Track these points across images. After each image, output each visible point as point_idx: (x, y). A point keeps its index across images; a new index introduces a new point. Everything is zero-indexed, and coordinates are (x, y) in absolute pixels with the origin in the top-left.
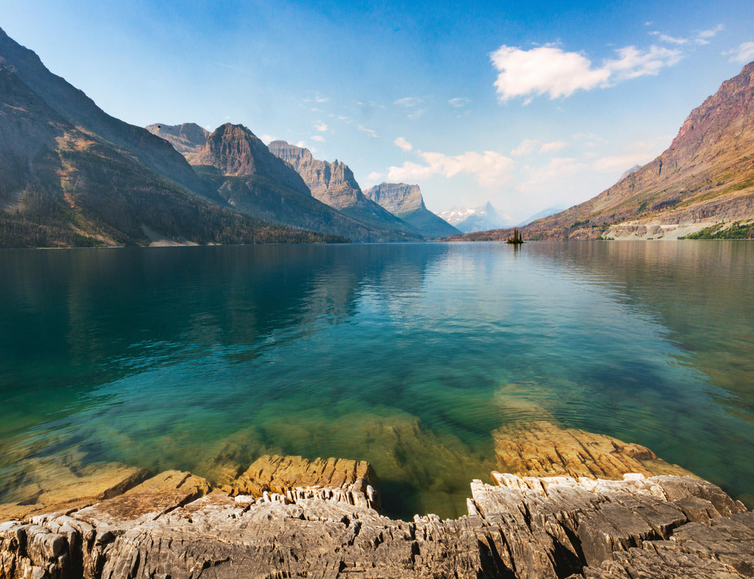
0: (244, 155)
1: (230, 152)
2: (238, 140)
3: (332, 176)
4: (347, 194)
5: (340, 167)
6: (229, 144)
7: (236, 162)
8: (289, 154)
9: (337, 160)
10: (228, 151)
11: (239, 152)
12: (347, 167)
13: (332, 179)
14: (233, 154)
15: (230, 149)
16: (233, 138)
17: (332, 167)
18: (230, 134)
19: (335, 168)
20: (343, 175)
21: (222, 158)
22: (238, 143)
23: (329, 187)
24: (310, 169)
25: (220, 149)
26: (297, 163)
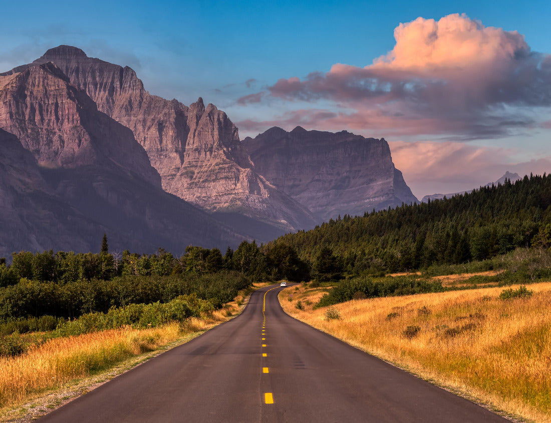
0: (67, 126)
1: (42, 119)
2: (56, 97)
3: (190, 135)
4: (226, 178)
5: (211, 114)
6: (40, 105)
7: (55, 138)
8: (89, 79)
9: (201, 100)
10: (37, 118)
11: (57, 119)
12: (225, 116)
13: (192, 143)
14: (48, 124)
15: (41, 114)
16: (46, 94)
17: (191, 115)
18: (41, 87)
19: (198, 118)
20: (216, 133)
21: (29, 131)
22: (57, 105)
23: (186, 160)
24: (141, 117)
25: (23, 114)
26: (110, 102)
